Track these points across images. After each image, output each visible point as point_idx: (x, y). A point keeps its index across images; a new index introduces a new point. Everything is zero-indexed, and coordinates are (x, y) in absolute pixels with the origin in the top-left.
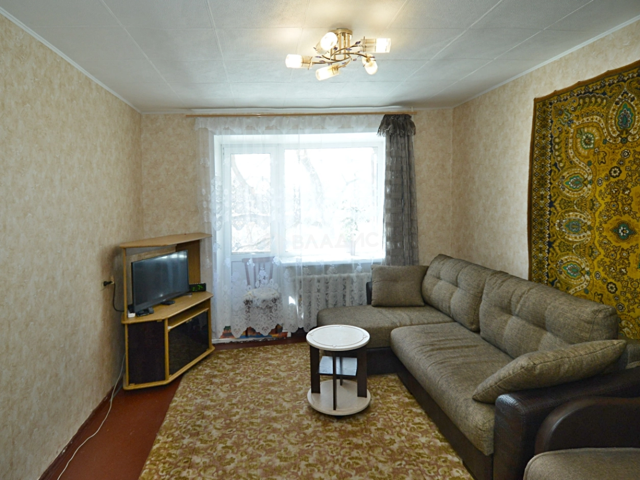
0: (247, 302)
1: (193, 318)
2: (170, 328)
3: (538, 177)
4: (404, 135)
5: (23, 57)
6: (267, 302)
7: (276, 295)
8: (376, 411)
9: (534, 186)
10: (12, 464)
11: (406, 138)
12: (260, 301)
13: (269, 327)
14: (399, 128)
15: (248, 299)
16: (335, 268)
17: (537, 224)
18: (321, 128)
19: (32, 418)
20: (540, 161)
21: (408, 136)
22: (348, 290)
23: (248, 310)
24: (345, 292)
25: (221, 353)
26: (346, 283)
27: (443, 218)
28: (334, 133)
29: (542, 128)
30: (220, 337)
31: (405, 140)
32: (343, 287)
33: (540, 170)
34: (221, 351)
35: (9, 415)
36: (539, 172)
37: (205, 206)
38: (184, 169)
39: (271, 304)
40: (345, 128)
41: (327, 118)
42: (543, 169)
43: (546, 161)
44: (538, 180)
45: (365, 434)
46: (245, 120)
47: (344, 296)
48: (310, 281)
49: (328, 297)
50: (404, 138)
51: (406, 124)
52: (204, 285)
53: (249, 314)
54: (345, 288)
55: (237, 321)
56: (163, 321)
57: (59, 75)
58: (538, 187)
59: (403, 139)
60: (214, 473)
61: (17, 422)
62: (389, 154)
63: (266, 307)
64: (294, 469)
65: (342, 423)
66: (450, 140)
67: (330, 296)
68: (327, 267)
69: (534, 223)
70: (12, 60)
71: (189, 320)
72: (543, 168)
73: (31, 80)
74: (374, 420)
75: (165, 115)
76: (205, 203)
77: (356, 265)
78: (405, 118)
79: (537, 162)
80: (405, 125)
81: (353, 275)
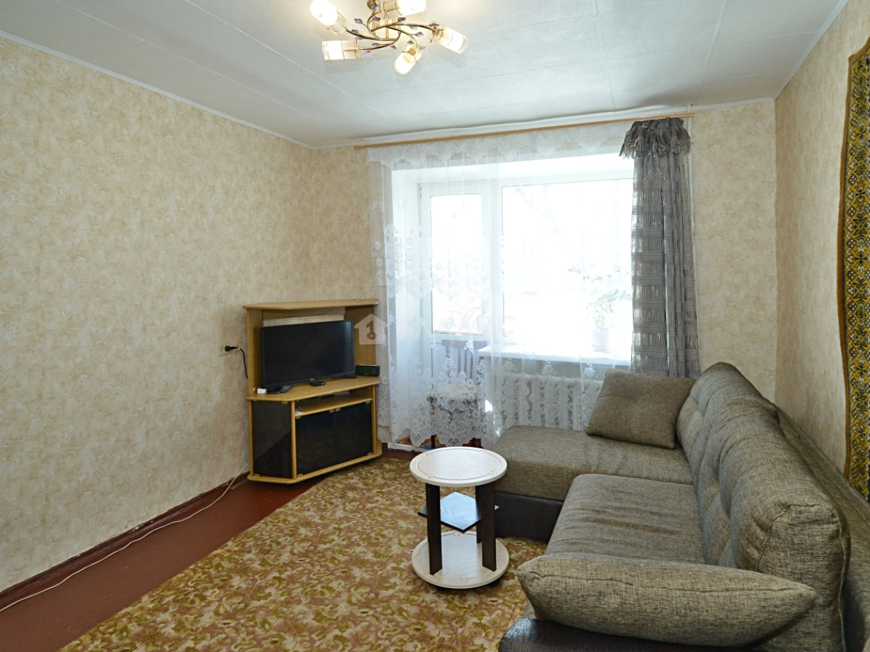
0: (432, 400)
1: (342, 408)
2: (300, 414)
3: (855, 217)
4: (668, 152)
5: (72, 91)
6: (457, 403)
7: (471, 396)
8: (503, 598)
9: (847, 237)
10: (44, 521)
11: (671, 158)
12: (446, 401)
13: (460, 441)
14: (657, 141)
15: (432, 396)
16: (552, 366)
17: (854, 313)
18: (530, 152)
19: (81, 479)
20: (856, 185)
21: (675, 154)
22: (575, 404)
23: (432, 411)
24: (572, 407)
25: (388, 462)
26: (572, 392)
27: (758, 299)
28: (551, 157)
29: (859, 115)
30: (394, 441)
31: (669, 161)
32: (568, 399)
33: (857, 202)
34: (392, 459)
35: (41, 467)
36: (855, 206)
37: (379, 265)
38: (359, 217)
39: (462, 407)
40: (569, 148)
41: (540, 135)
42: (861, 200)
43: (865, 182)
44: (855, 224)
45: (453, 624)
46: (425, 147)
47: (570, 413)
48: (516, 382)
49: (543, 409)
50: (668, 157)
51: (671, 133)
52: (377, 369)
53: (433, 416)
54: (571, 400)
55: (416, 424)
56: (290, 403)
57: (138, 108)
58: (854, 237)
59: (665, 159)
60: (234, 604)
61: (53, 478)
62: (640, 187)
63: (456, 410)
64: (317, 636)
65: (439, 597)
66: (771, 157)
67: (545, 409)
68: (540, 364)
69: (849, 313)
70: (52, 95)
71: (335, 409)
72: (860, 197)
73: (85, 114)
74: (485, 609)
75: (338, 148)
76: (379, 260)
77: (585, 365)
78: (670, 125)
79: (852, 185)
80: (668, 135)
81: (582, 381)
